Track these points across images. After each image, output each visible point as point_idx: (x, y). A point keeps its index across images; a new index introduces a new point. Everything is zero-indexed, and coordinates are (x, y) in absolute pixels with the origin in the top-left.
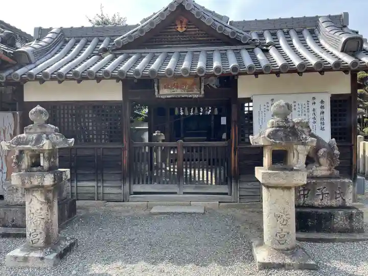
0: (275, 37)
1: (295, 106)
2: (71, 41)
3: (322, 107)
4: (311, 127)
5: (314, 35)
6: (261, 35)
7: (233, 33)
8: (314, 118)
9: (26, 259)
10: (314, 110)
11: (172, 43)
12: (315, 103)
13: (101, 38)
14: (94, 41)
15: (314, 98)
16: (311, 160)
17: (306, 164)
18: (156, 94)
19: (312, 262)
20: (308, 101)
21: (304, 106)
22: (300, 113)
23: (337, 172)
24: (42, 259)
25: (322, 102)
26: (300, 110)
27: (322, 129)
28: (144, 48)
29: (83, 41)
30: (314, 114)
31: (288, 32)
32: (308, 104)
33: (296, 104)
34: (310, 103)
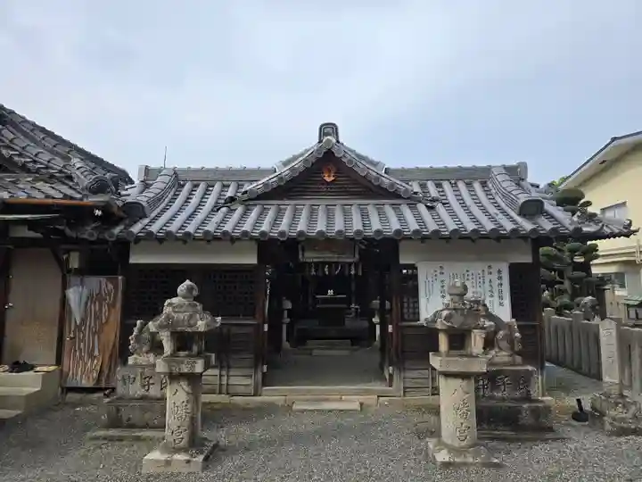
0: (441, 190)
1: (468, 275)
2: (188, 186)
3: (500, 278)
4: (488, 305)
5: (486, 189)
6: (423, 186)
7: (392, 185)
8: (491, 291)
9: (168, 463)
10: (490, 281)
11: (316, 193)
12: (491, 273)
13: (225, 183)
14: (217, 187)
15: (490, 267)
16: (489, 343)
17: (484, 348)
18: (300, 256)
19: (496, 461)
20: (483, 271)
21: (478, 276)
23: (519, 359)
24: (188, 462)
25: (499, 272)
27: (501, 304)
28: (282, 199)
29: (202, 186)
30: (491, 286)
31: (455, 183)
32: (483, 274)
33: (470, 273)
34: (486, 273)
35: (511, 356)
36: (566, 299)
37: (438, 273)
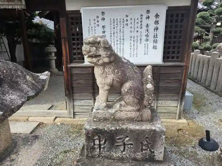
1: (127, 20)
3: (157, 22)
8: (147, 36)
10: (147, 26)
12: (148, 17)
15: (148, 11)
20: (142, 15)
21: (137, 21)
22: (133, 30)
25: (157, 16)
26: (133, 25)
27: (155, 48)
30: (148, 30)
32: (141, 18)
33: (129, 18)
34: (144, 17)
35: (139, 110)
36: (208, 44)
37: (100, 19)
